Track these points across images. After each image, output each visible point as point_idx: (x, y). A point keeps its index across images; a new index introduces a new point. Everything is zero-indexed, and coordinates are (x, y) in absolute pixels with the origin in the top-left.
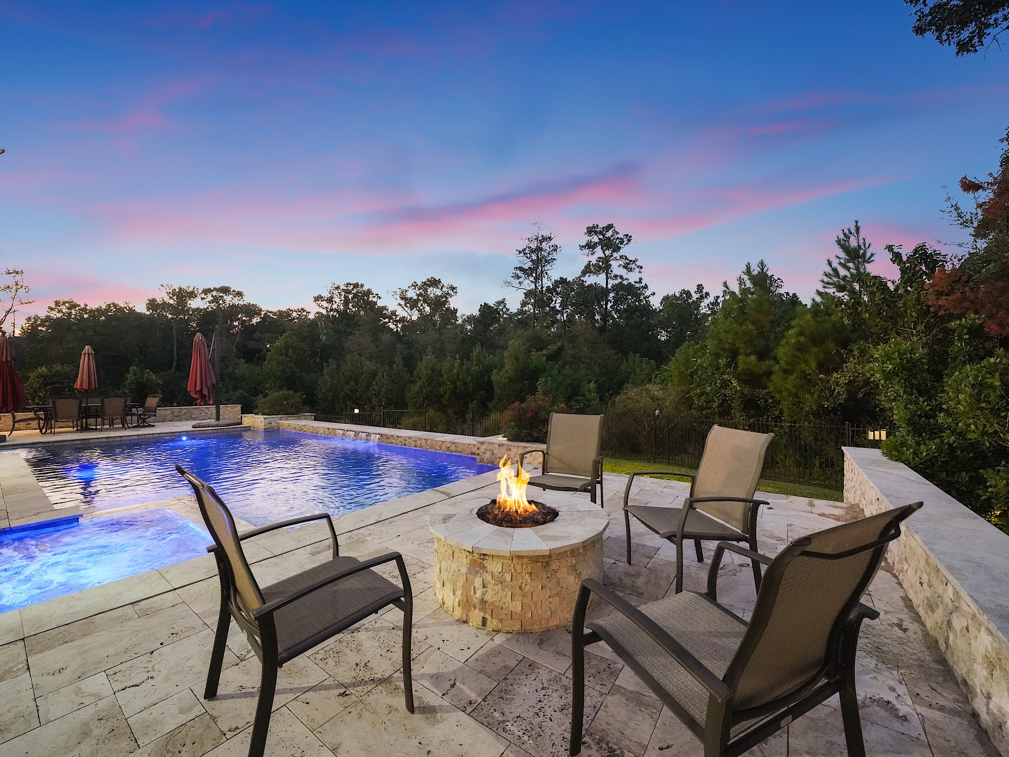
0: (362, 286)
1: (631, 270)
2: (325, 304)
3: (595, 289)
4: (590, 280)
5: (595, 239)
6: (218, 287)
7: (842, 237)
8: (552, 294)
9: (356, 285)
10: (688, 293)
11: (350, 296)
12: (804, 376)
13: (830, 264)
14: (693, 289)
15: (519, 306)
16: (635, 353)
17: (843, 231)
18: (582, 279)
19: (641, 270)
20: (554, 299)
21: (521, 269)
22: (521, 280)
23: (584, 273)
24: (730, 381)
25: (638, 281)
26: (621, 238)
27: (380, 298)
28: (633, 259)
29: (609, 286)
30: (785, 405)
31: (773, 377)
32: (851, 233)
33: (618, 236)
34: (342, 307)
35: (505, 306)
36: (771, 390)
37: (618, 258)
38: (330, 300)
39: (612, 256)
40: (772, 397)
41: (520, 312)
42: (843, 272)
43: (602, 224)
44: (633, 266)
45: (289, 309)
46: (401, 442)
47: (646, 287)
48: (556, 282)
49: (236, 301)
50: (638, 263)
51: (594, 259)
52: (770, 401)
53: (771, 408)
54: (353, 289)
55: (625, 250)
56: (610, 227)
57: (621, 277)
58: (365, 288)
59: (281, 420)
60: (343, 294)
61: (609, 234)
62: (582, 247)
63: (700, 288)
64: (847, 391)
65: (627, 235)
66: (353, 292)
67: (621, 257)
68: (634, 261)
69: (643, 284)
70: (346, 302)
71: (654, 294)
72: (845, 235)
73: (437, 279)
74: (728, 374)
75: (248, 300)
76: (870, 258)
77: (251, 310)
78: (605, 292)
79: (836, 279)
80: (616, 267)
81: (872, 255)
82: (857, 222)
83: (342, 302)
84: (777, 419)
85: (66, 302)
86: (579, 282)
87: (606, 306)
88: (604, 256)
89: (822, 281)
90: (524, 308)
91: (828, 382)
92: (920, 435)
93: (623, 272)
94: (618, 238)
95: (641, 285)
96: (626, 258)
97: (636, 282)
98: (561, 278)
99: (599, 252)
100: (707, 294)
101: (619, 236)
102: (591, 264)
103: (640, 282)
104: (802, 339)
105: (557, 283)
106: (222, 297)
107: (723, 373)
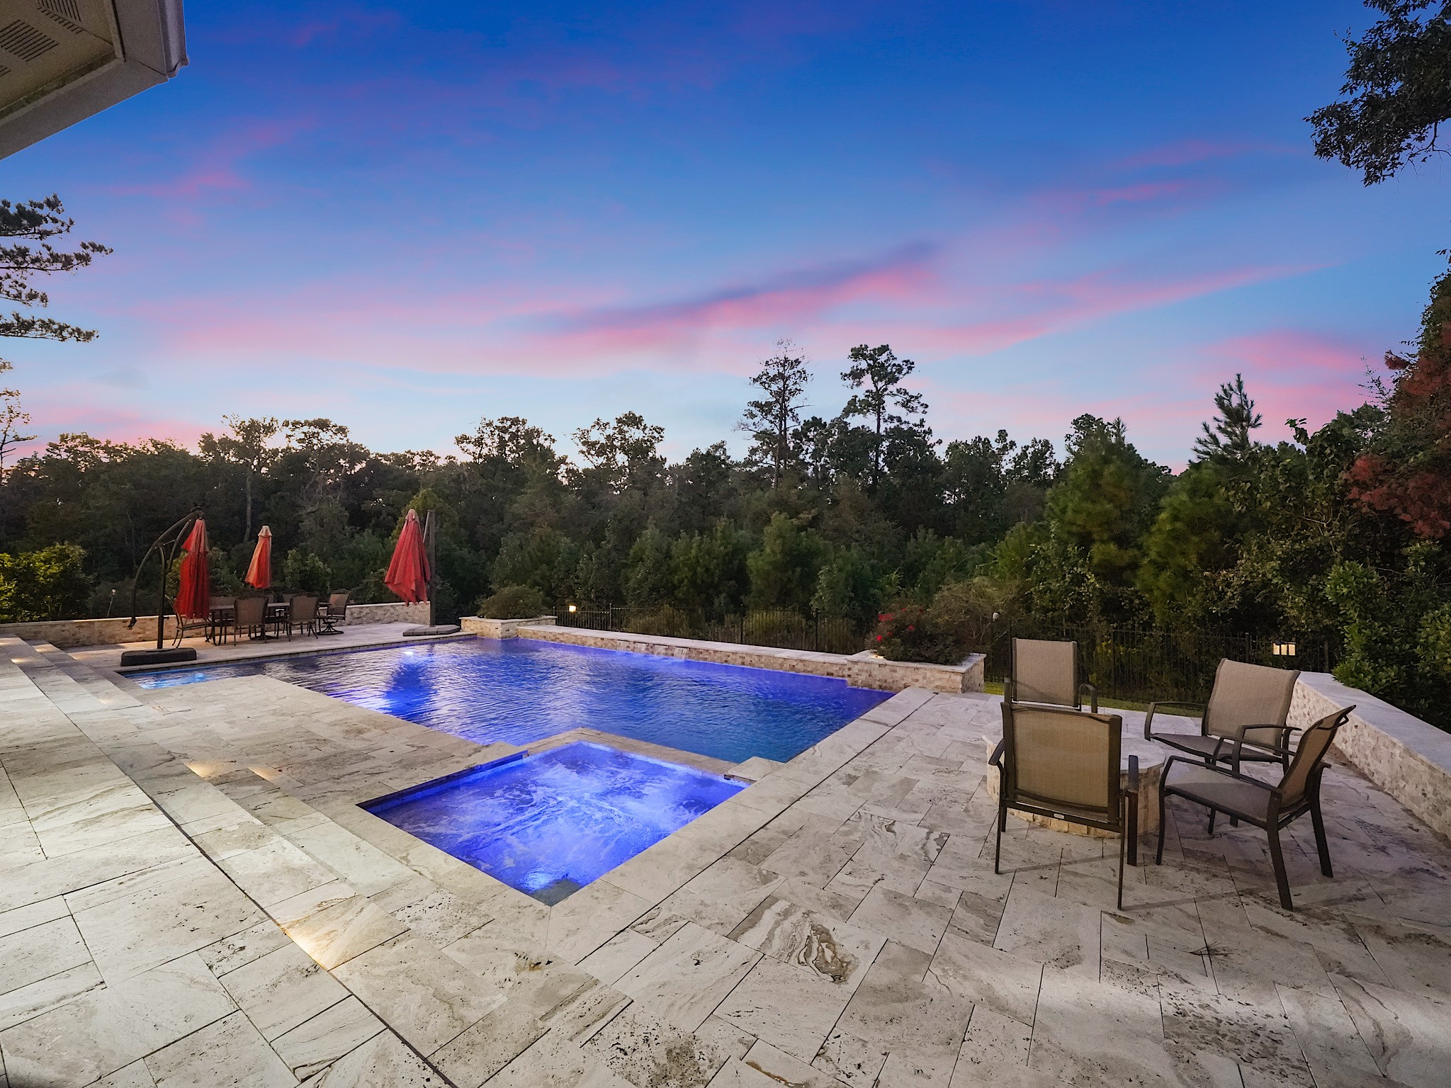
0: (524, 422)
1: (913, 410)
2: (471, 448)
3: (862, 435)
4: (855, 421)
5: (863, 365)
6: (311, 420)
7: (1222, 393)
8: (801, 440)
9: (515, 421)
10: (987, 443)
11: (507, 437)
12: (1185, 574)
13: (1207, 429)
14: (993, 437)
15: (747, 454)
16: (926, 528)
17: (1223, 387)
18: (845, 420)
19: (926, 410)
20: (805, 447)
21: (756, 404)
22: (756, 420)
23: (847, 412)
24: (1084, 575)
25: (918, 423)
26: (899, 365)
27: (554, 441)
28: (915, 395)
29: (882, 431)
30: (1157, 609)
31: (1140, 572)
32: (1232, 389)
33: (894, 362)
34: (495, 452)
35: (724, 453)
36: (1138, 588)
37: (895, 392)
38: (479, 442)
39: (886, 389)
40: (1140, 598)
41: (749, 462)
42: (1224, 440)
43: (873, 345)
44: (915, 404)
45: (409, 452)
46: (721, 658)
47: (930, 432)
48: (806, 423)
49: (337, 439)
50: (922, 400)
51: (860, 393)
52: (1137, 601)
53: (1137, 610)
54: (510, 427)
55: (905, 383)
56: (884, 349)
57: (899, 419)
58: (529, 426)
59: (518, 625)
60: (497, 432)
61: (883, 358)
62: (845, 376)
63: (1003, 434)
64: (1242, 594)
65: (907, 362)
66: (510, 430)
67: (898, 391)
68: (917, 398)
69: (926, 428)
70: (502, 445)
71: (940, 442)
72: (1225, 391)
73: (637, 416)
74: (1082, 566)
75: (354, 437)
76: (1256, 421)
77: (355, 453)
78: (876, 439)
79: (1214, 447)
80: (891, 406)
81: (1259, 417)
82: (1239, 375)
83: (495, 445)
84: (1147, 626)
85: (77, 437)
86: (840, 424)
87: (877, 459)
88: (874, 390)
89: (1196, 450)
90: (754, 457)
91: (1215, 581)
92: (1376, 661)
93: (900, 412)
94: (894, 365)
95: (923, 429)
96: (906, 393)
97: (915, 425)
98: (814, 418)
99: (868, 382)
100: (1013, 444)
101: (896, 362)
102: (857, 399)
103: (921, 425)
104: (1179, 525)
105: (808, 425)
106: (318, 433)
107: (1075, 565)
